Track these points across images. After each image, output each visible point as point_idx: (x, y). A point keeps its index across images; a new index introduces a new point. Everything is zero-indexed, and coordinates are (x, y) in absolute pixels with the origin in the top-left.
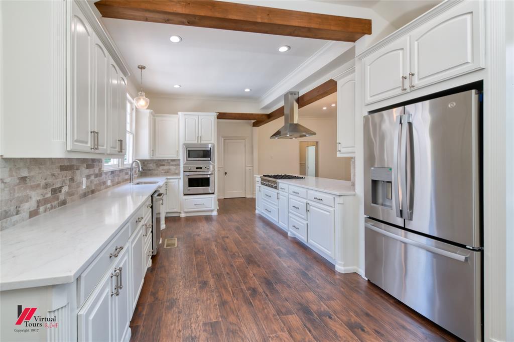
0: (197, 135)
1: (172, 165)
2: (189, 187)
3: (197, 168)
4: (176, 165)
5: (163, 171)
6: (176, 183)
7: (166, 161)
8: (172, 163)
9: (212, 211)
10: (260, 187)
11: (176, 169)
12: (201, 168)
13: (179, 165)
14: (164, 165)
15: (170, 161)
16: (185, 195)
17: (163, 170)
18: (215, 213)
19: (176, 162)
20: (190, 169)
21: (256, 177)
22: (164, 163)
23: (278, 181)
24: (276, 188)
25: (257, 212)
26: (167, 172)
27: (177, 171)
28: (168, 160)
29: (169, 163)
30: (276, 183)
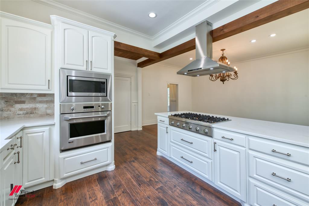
0: (86, 59)
1: (41, 102)
2: (71, 136)
3: (85, 107)
4: (47, 102)
5: (21, 112)
6: (46, 134)
7: (27, 96)
8: (39, 99)
9: (107, 165)
10: (167, 128)
11: (46, 108)
12: (93, 107)
13: (53, 101)
14: (23, 102)
15: (36, 96)
16: (62, 151)
17: (21, 110)
18: (112, 168)
19: (48, 98)
20: (73, 110)
21: (157, 115)
22: (23, 99)
23: (214, 125)
24: (211, 136)
25: (158, 153)
26: (30, 114)
27: (49, 111)
28: (32, 94)
29: (35, 98)
30: (210, 128)
